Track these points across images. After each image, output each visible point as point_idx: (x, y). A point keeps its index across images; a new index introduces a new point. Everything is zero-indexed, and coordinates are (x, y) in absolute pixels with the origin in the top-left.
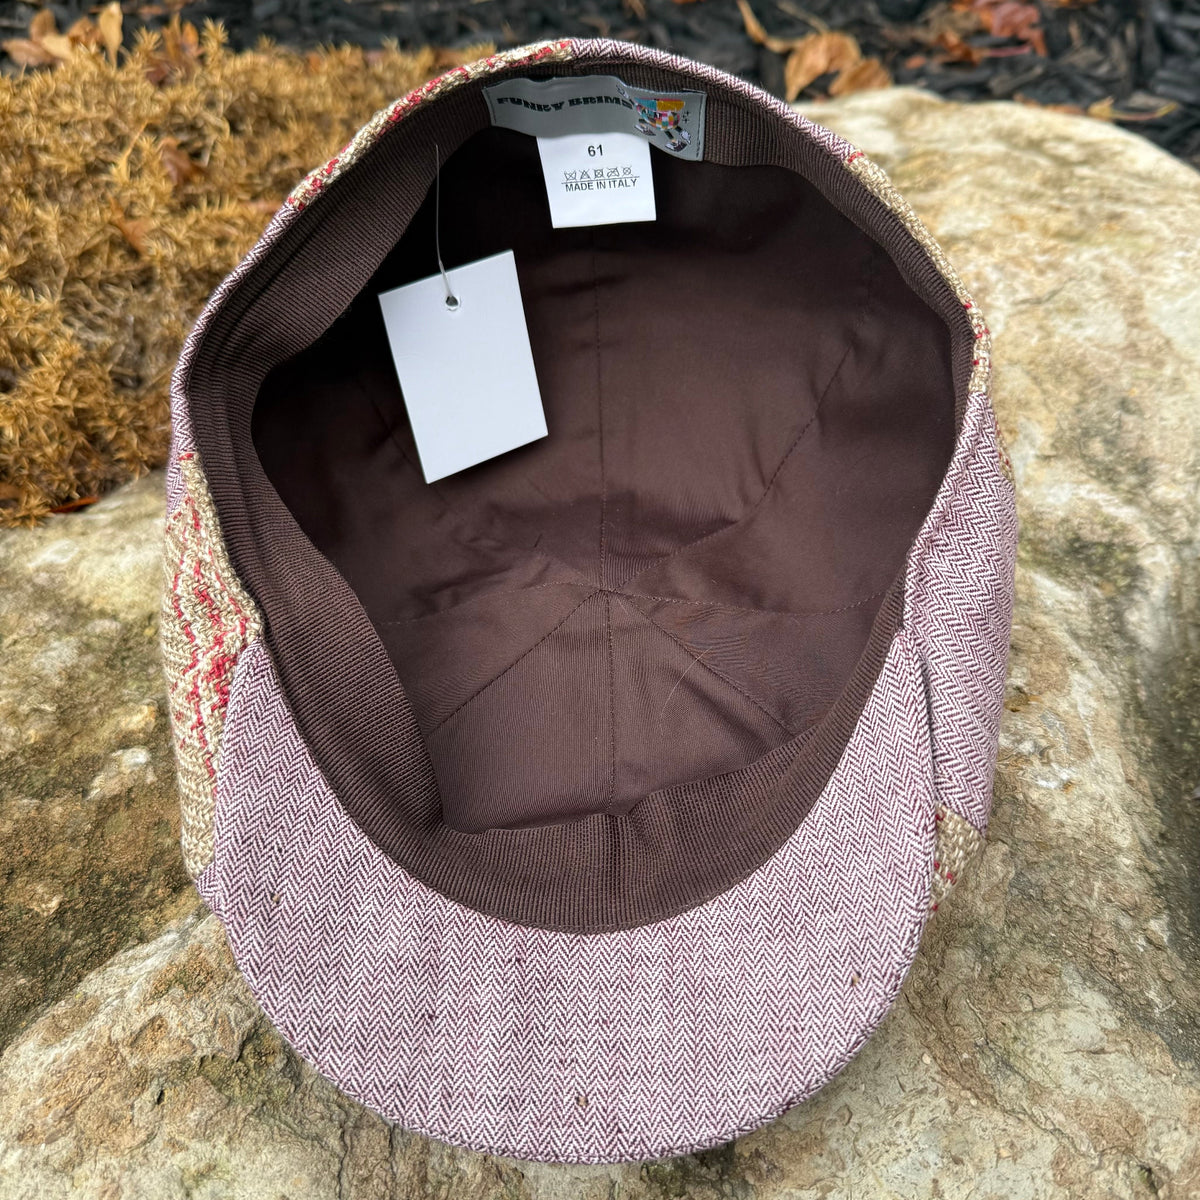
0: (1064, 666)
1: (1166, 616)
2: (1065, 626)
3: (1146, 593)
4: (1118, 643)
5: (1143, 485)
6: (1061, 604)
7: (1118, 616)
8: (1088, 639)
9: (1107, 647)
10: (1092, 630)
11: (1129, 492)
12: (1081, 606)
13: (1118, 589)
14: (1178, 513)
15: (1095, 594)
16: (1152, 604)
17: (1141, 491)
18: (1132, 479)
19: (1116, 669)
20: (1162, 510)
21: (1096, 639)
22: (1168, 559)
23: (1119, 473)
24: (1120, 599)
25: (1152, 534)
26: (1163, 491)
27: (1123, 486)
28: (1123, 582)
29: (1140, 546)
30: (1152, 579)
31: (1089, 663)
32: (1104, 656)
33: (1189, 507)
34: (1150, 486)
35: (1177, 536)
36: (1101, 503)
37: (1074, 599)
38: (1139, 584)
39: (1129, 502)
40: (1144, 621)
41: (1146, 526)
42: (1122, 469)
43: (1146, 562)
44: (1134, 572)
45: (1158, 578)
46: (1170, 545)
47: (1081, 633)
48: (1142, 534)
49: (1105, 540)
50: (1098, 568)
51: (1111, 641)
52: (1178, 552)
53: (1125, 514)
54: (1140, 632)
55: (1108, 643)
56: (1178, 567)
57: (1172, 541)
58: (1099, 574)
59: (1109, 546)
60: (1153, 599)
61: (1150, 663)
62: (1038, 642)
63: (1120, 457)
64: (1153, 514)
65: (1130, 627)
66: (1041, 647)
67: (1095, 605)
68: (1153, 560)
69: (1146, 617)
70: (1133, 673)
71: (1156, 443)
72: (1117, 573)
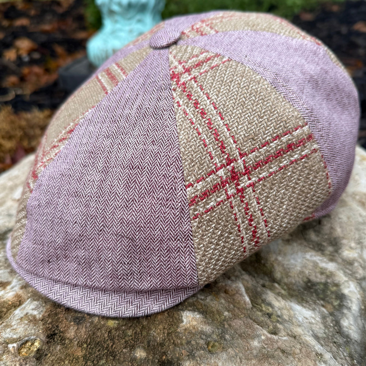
0: (315, 361)
1: (361, 320)
2: (311, 332)
3: (349, 309)
4: (340, 340)
5: (336, 251)
6: (307, 319)
7: (337, 323)
8: (324, 339)
9: (335, 342)
10: (325, 333)
11: (330, 255)
12: (318, 319)
13: (334, 307)
14: (356, 264)
15: (323, 311)
16: (354, 315)
17: (336, 254)
18: (330, 249)
19: (342, 356)
20: (348, 263)
21: (328, 338)
22: (356, 289)
23: (324, 246)
24: (336, 313)
25: (346, 276)
26: (347, 254)
27: (327, 252)
28: (336, 303)
29: (341, 283)
30: (350, 300)
31: (328, 356)
32: (334, 349)
33: (360, 260)
34: (340, 251)
35: (358, 276)
36: (318, 262)
37: (313, 316)
38: (345, 304)
39: (332, 260)
40: (351, 325)
41: (342, 272)
42: (325, 244)
43: (346, 291)
44: (341, 297)
45: (354, 300)
46: (355, 281)
47: (320, 335)
48: (341, 277)
49: (323, 281)
50: (322, 296)
51: (336, 338)
52: (360, 284)
53: (331, 266)
54: (351, 331)
55: (335, 340)
56: (361, 292)
57: (356, 279)
58: (323, 299)
59: (326, 284)
60: (353, 312)
61: (358, 349)
62: (298, 346)
63: (323, 238)
64: (344, 265)
65: (345, 329)
66: (300, 350)
67: (324, 318)
68: (349, 290)
69: (352, 322)
70: (351, 357)
71: (339, 230)
72: (332, 298)
